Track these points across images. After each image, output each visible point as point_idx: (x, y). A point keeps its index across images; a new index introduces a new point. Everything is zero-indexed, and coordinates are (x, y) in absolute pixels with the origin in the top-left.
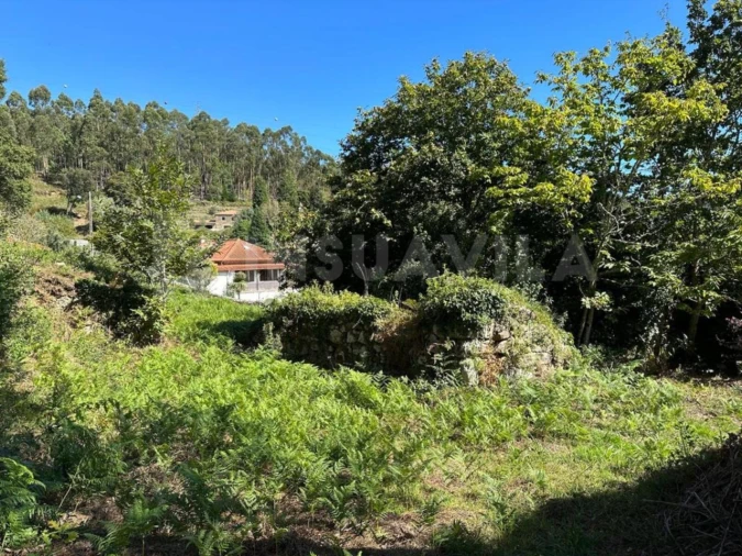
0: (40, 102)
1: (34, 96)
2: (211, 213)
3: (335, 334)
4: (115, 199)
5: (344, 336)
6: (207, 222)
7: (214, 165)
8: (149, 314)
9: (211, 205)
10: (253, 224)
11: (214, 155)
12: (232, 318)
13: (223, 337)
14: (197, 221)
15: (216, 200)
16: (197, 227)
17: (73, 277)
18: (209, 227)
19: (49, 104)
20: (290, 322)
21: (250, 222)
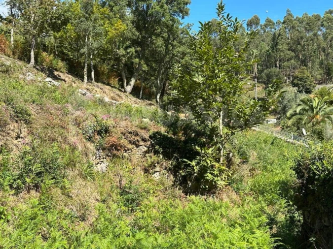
0: (254, 26)
1: (250, 24)
4: (299, 88)
17: (149, 130)
19: (259, 28)
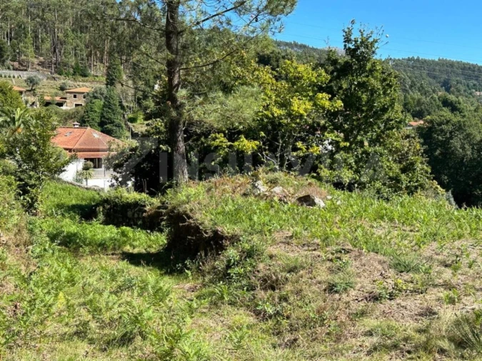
2: (62, 89)
3: (130, 214)
5: (133, 215)
6: (58, 99)
7: (66, 36)
8: (32, 199)
9: (61, 80)
10: (104, 106)
11: (67, 26)
12: (79, 203)
13: (73, 214)
14: (47, 98)
15: (67, 74)
16: (47, 104)
18: (60, 104)
20: (109, 206)
21: (102, 103)
